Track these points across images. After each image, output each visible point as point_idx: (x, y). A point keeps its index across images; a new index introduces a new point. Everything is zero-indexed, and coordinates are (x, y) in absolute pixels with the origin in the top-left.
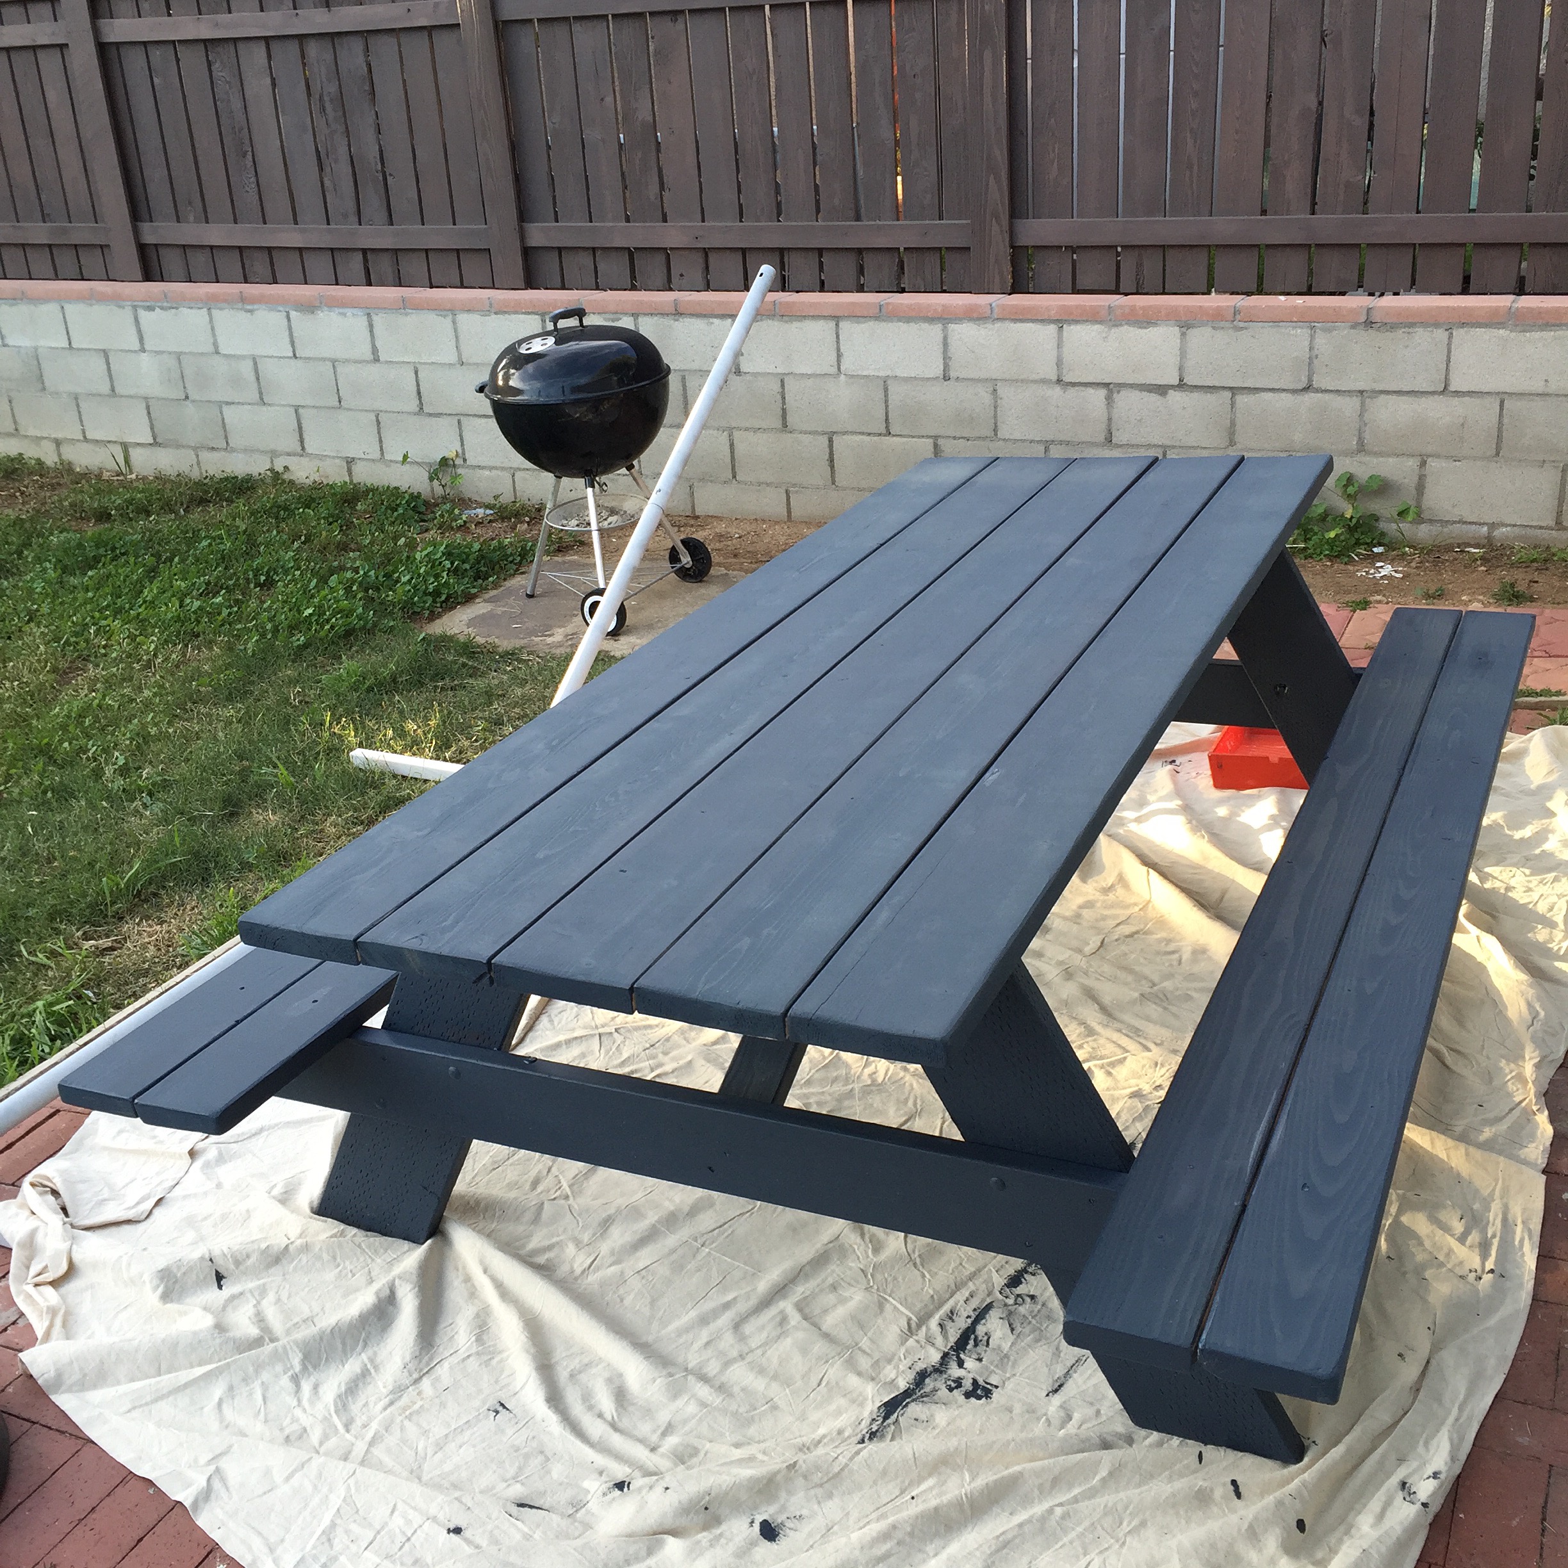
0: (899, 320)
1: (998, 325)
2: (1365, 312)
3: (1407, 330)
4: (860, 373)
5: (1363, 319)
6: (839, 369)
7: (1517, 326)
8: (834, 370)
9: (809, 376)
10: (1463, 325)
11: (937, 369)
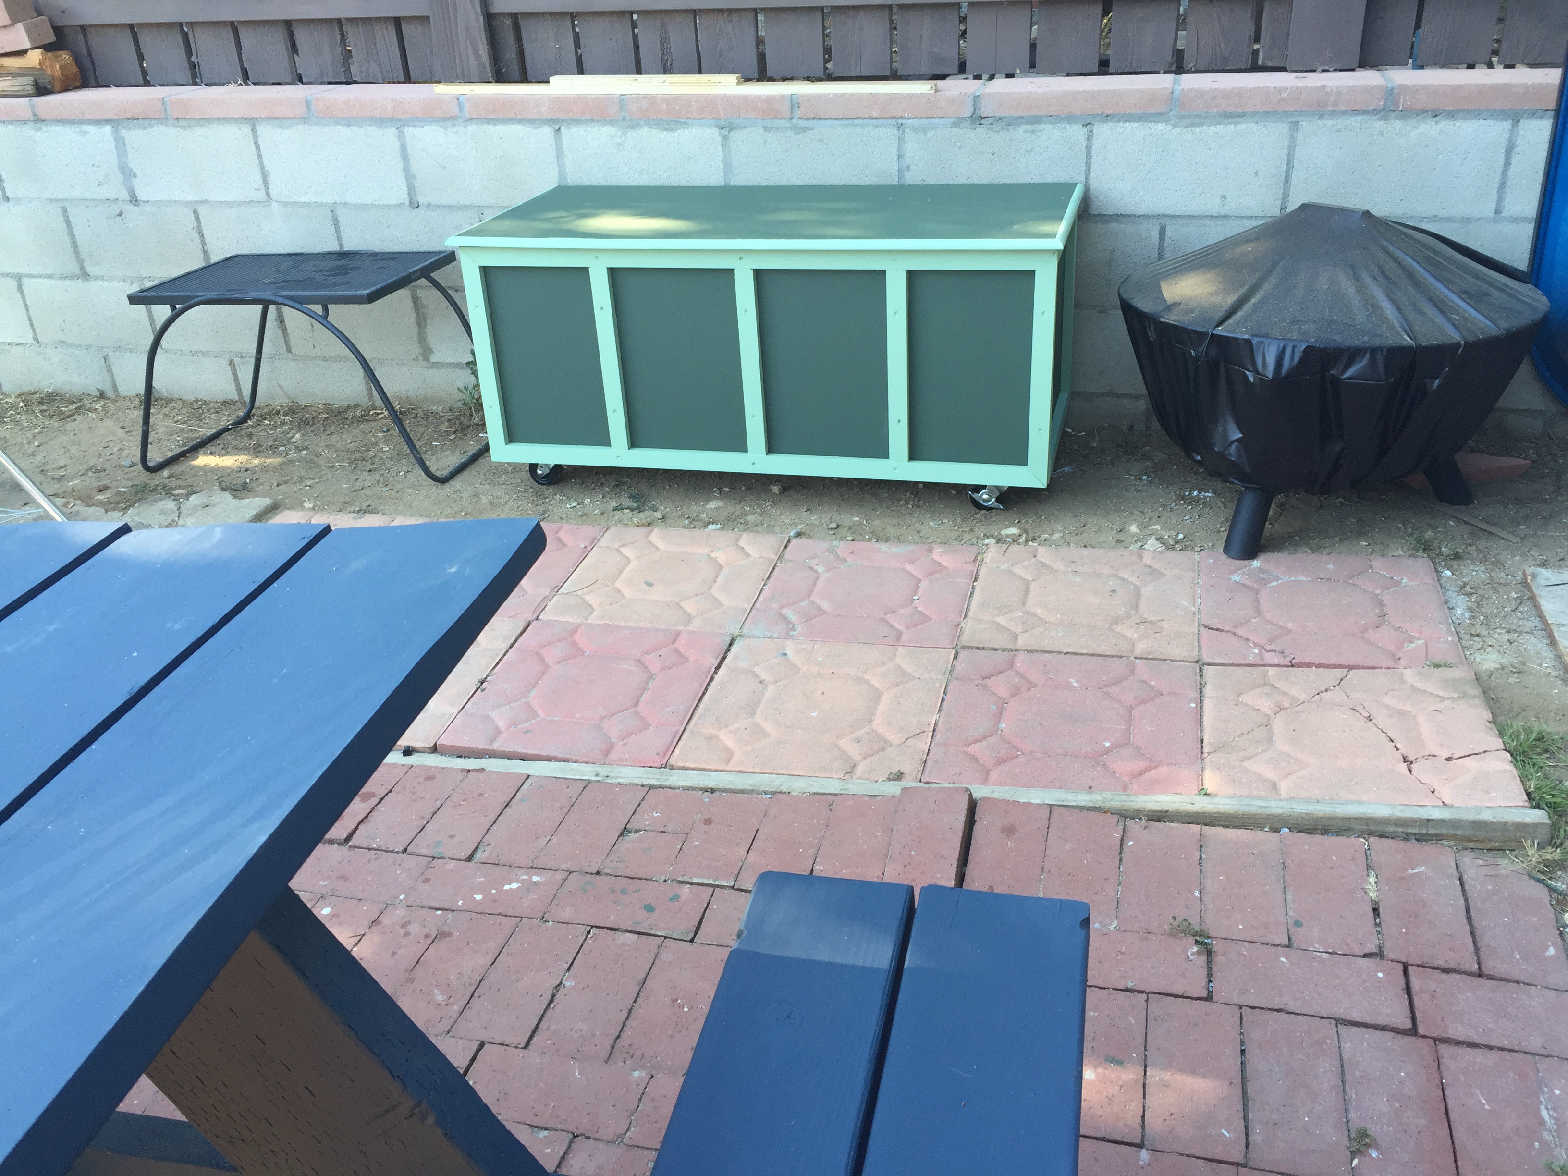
0: (337, 123)
1: (472, 128)
2: (970, 101)
3: (1029, 127)
4: (296, 199)
5: (968, 112)
6: (268, 194)
7: (1182, 117)
8: (261, 195)
9: (231, 204)
10: (1107, 118)
11: (400, 194)
